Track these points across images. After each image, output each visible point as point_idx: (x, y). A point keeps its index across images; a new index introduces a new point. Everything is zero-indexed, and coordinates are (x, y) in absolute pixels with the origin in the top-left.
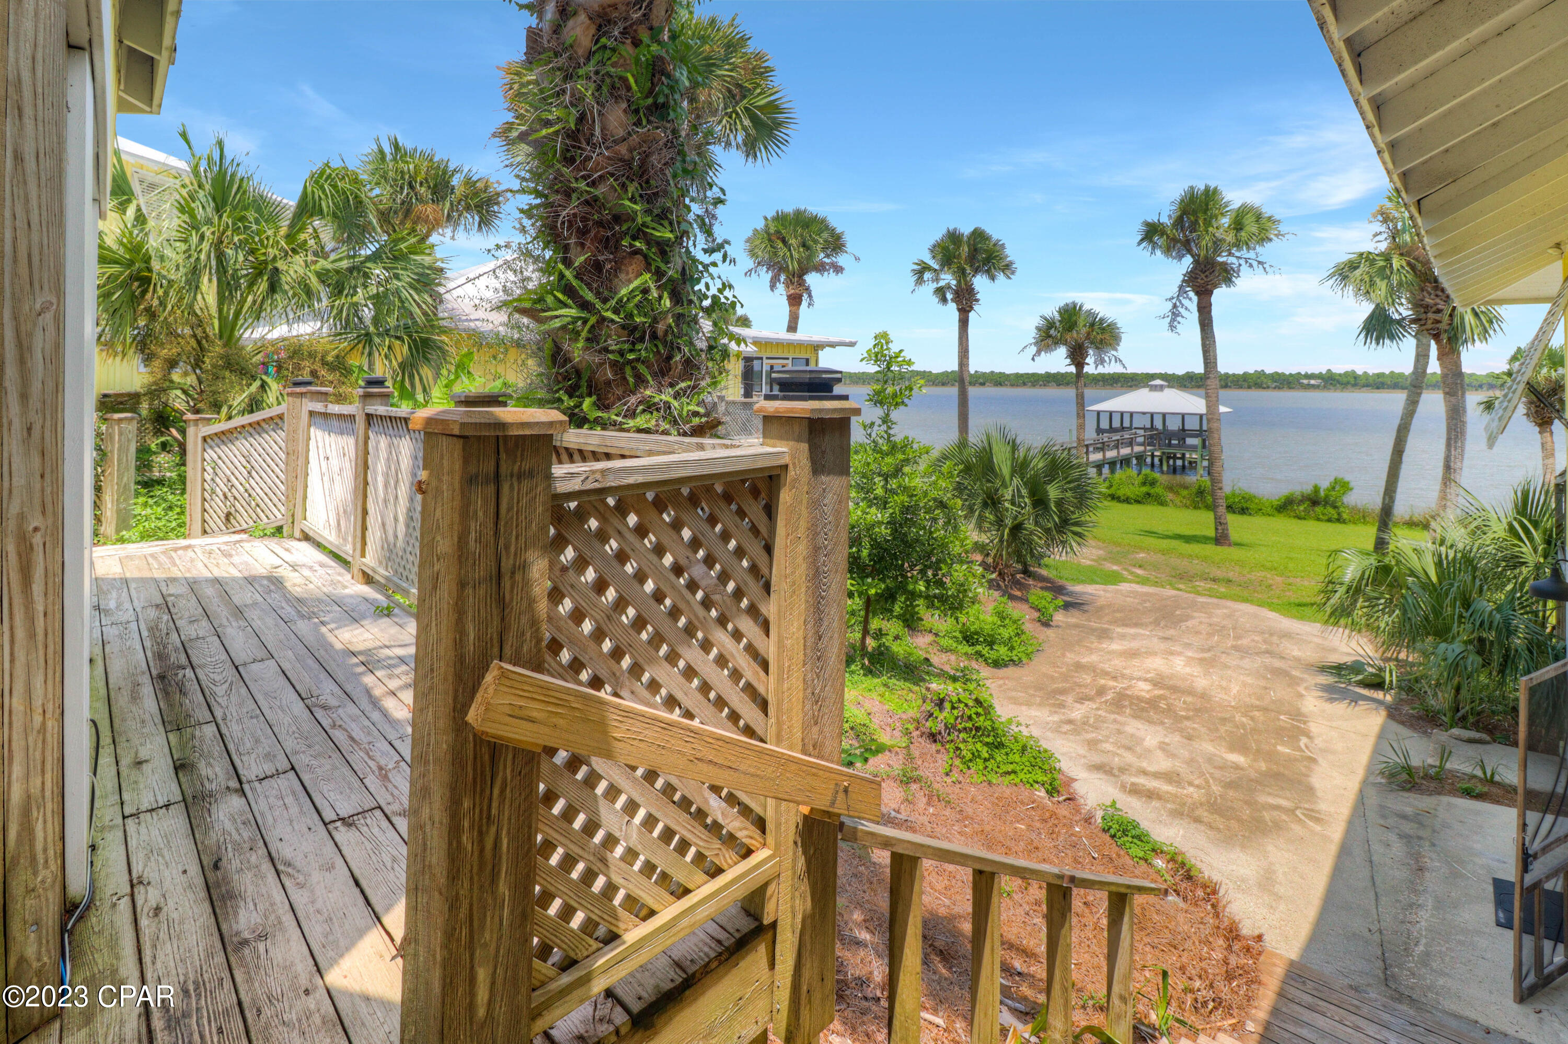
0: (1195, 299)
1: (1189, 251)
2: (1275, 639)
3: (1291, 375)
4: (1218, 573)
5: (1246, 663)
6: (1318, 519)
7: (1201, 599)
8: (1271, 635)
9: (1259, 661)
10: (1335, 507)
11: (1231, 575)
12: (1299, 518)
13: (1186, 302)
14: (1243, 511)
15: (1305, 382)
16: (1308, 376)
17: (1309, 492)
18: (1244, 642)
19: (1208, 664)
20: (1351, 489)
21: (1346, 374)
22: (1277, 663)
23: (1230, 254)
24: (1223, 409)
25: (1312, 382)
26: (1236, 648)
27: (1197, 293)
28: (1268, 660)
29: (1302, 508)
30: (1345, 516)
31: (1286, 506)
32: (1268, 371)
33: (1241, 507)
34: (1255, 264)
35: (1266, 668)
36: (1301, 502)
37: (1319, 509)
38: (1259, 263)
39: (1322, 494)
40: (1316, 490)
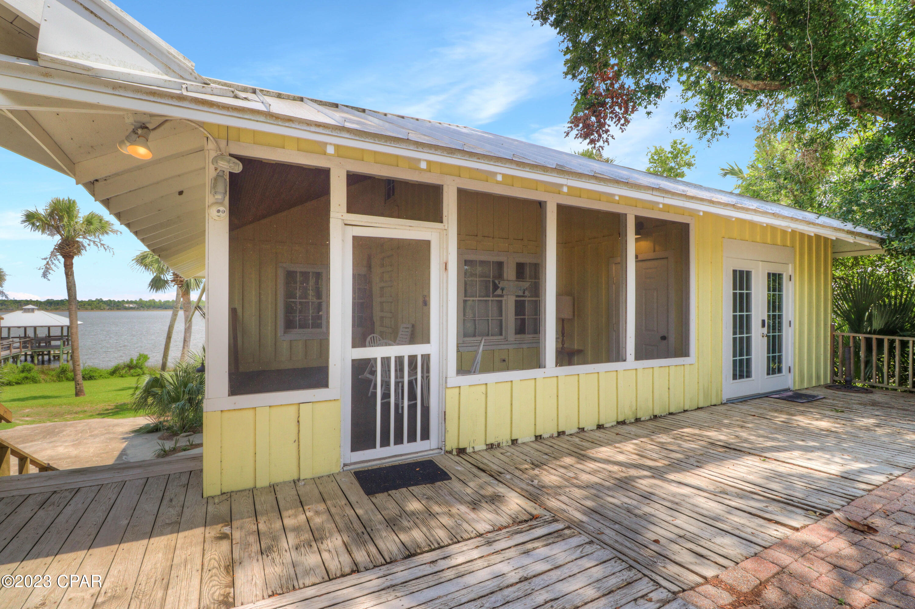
0: (62, 260)
1: (59, 232)
2: (111, 428)
3: (118, 301)
4: (79, 409)
5: (97, 440)
6: (133, 376)
7: (68, 423)
8: (109, 426)
9: (103, 438)
10: (141, 369)
11: (86, 409)
12: (122, 376)
13: (56, 262)
14: (91, 378)
15: (127, 305)
16: (128, 302)
17: (128, 362)
18: (96, 432)
19: (77, 444)
20: (149, 359)
21: (150, 301)
22: (111, 436)
23: (84, 238)
24: (79, 322)
25: (131, 306)
26: (91, 436)
27: (63, 257)
28: (107, 436)
29: (124, 371)
30: (146, 372)
31: (115, 372)
32: (105, 299)
33: (89, 377)
34: (99, 245)
35: (107, 439)
36: (123, 368)
37: (132, 371)
38: (102, 244)
39: (135, 362)
40: (131, 361)
